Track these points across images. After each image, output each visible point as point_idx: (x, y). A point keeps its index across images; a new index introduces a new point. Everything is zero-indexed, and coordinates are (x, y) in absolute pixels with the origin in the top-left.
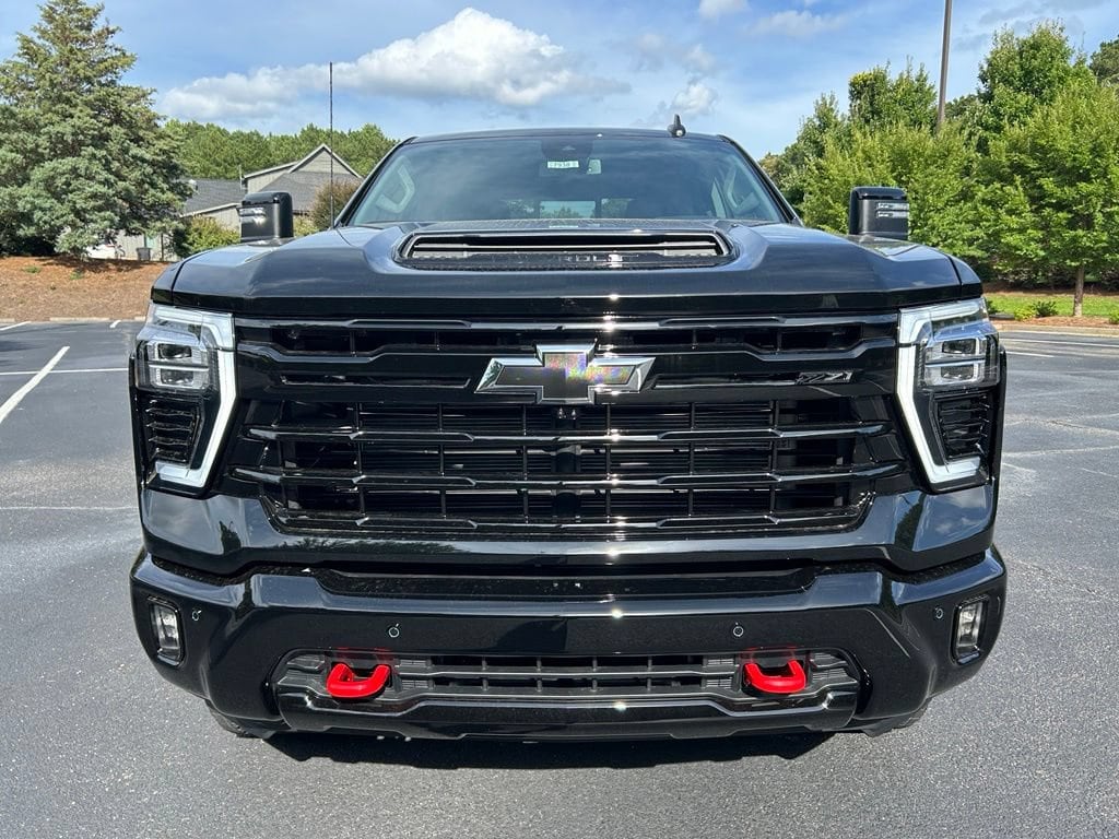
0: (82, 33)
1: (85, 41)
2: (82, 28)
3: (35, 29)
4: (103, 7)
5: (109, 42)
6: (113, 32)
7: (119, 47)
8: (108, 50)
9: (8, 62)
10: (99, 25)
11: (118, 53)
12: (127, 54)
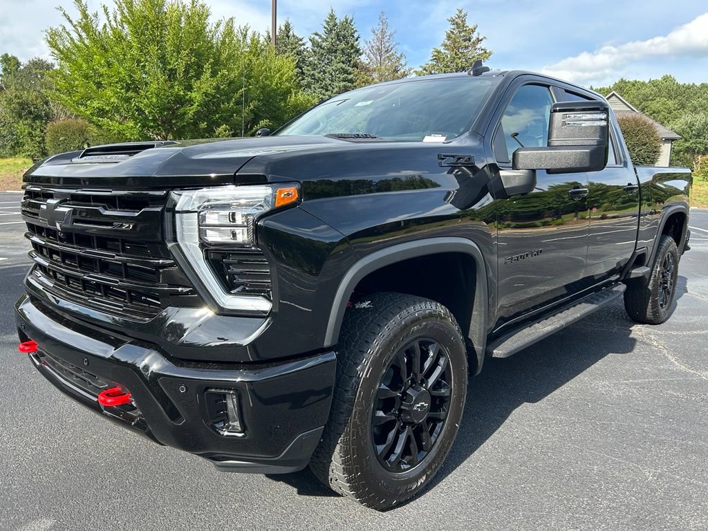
0: (466, 43)
1: (466, 47)
2: (465, 40)
3: (442, 45)
4: (477, 26)
5: (478, 46)
6: (481, 40)
7: (483, 48)
8: (477, 51)
9: (427, 64)
10: (474, 36)
11: (483, 51)
12: (488, 51)
